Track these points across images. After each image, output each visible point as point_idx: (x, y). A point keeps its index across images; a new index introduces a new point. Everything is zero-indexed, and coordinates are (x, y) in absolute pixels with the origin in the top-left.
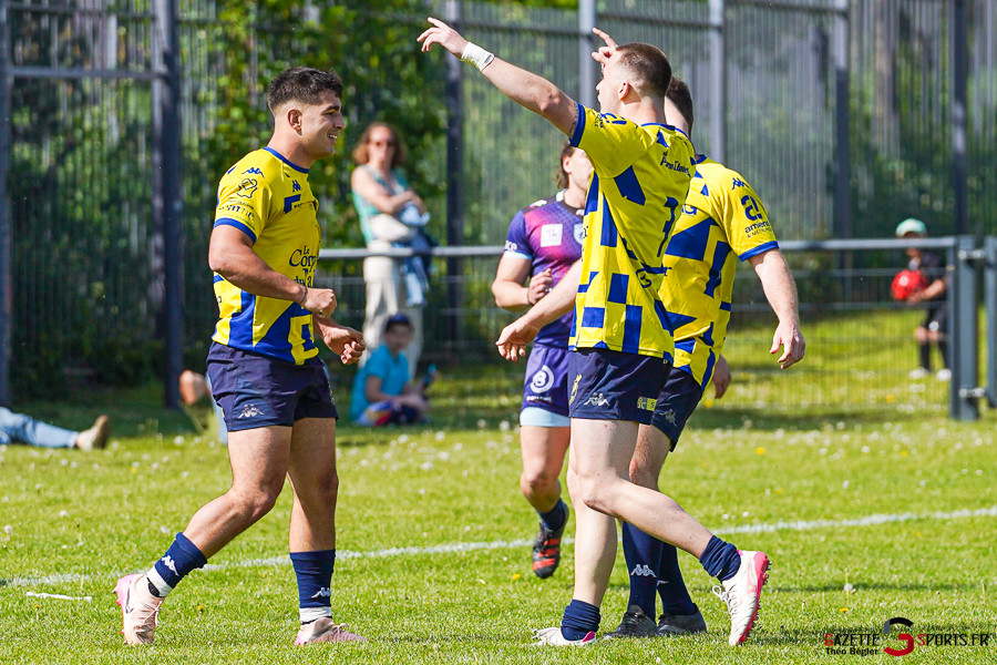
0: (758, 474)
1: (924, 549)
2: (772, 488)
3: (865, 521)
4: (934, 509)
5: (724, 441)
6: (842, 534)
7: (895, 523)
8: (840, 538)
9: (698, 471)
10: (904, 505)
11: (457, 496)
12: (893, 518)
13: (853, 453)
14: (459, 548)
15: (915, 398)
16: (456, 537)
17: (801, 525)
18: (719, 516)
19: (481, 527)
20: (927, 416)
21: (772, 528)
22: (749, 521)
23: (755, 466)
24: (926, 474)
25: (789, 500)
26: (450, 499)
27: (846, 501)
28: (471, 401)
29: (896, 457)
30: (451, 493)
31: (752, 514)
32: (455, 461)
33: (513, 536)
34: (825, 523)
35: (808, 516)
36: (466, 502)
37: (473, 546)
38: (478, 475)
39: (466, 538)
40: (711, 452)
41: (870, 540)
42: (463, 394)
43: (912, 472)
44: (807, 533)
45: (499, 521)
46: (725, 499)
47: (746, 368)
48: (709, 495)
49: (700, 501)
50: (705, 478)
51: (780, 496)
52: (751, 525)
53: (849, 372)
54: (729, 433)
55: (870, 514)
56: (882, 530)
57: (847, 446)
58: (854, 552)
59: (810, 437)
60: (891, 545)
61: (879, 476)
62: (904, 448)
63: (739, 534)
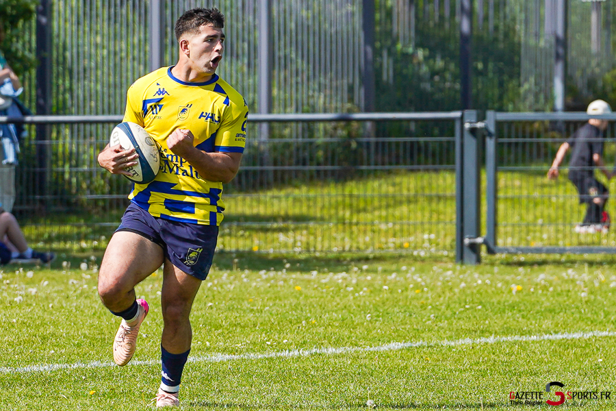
0: (296, 308)
1: (433, 370)
2: (307, 319)
3: (384, 348)
4: (442, 338)
5: (267, 280)
6: (365, 358)
7: (409, 349)
8: (363, 362)
9: (246, 305)
10: (417, 334)
11: (42, 324)
12: (408, 344)
13: (375, 291)
14: (45, 368)
15: (426, 244)
16: (42, 359)
17: (331, 350)
18: (264, 342)
19: (63, 351)
20: (436, 260)
21: (307, 353)
22: (288, 347)
23: (294, 301)
24: (435, 308)
25: (321, 330)
26: (37, 327)
27: (369, 331)
28: (55, 245)
29: (411, 294)
30: (38, 322)
31: (291, 341)
32: (41, 294)
33: (90, 359)
34: (351, 350)
35: (337, 343)
36: (51, 329)
37: (56, 366)
38: (62, 307)
39: (51, 360)
40: (256, 288)
41: (389, 363)
42: (50, 240)
43: (423, 307)
44: (336, 356)
45: (79, 345)
46: (268, 328)
47: (286, 218)
48: (255, 325)
49: (247, 330)
50: (252, 311)
51: (314, 326)
52: (290, 351)
53: (372, 224)
54: (272, 274)
55: (389, 342)
56: (399, 355)
57: (370, 285)
58: (375, 373)
59: (339, 277)
60: (406, 367)
61: (396, 310)
62: (417, 286)
63: (279, 358)
